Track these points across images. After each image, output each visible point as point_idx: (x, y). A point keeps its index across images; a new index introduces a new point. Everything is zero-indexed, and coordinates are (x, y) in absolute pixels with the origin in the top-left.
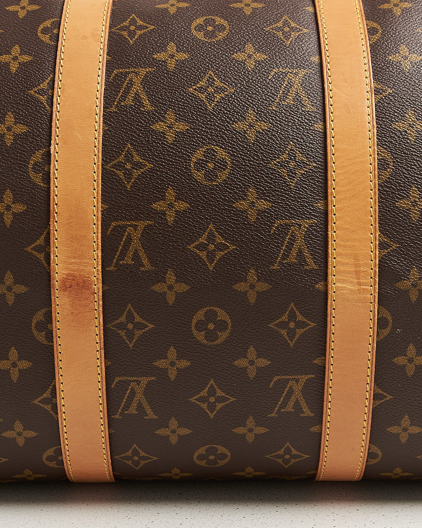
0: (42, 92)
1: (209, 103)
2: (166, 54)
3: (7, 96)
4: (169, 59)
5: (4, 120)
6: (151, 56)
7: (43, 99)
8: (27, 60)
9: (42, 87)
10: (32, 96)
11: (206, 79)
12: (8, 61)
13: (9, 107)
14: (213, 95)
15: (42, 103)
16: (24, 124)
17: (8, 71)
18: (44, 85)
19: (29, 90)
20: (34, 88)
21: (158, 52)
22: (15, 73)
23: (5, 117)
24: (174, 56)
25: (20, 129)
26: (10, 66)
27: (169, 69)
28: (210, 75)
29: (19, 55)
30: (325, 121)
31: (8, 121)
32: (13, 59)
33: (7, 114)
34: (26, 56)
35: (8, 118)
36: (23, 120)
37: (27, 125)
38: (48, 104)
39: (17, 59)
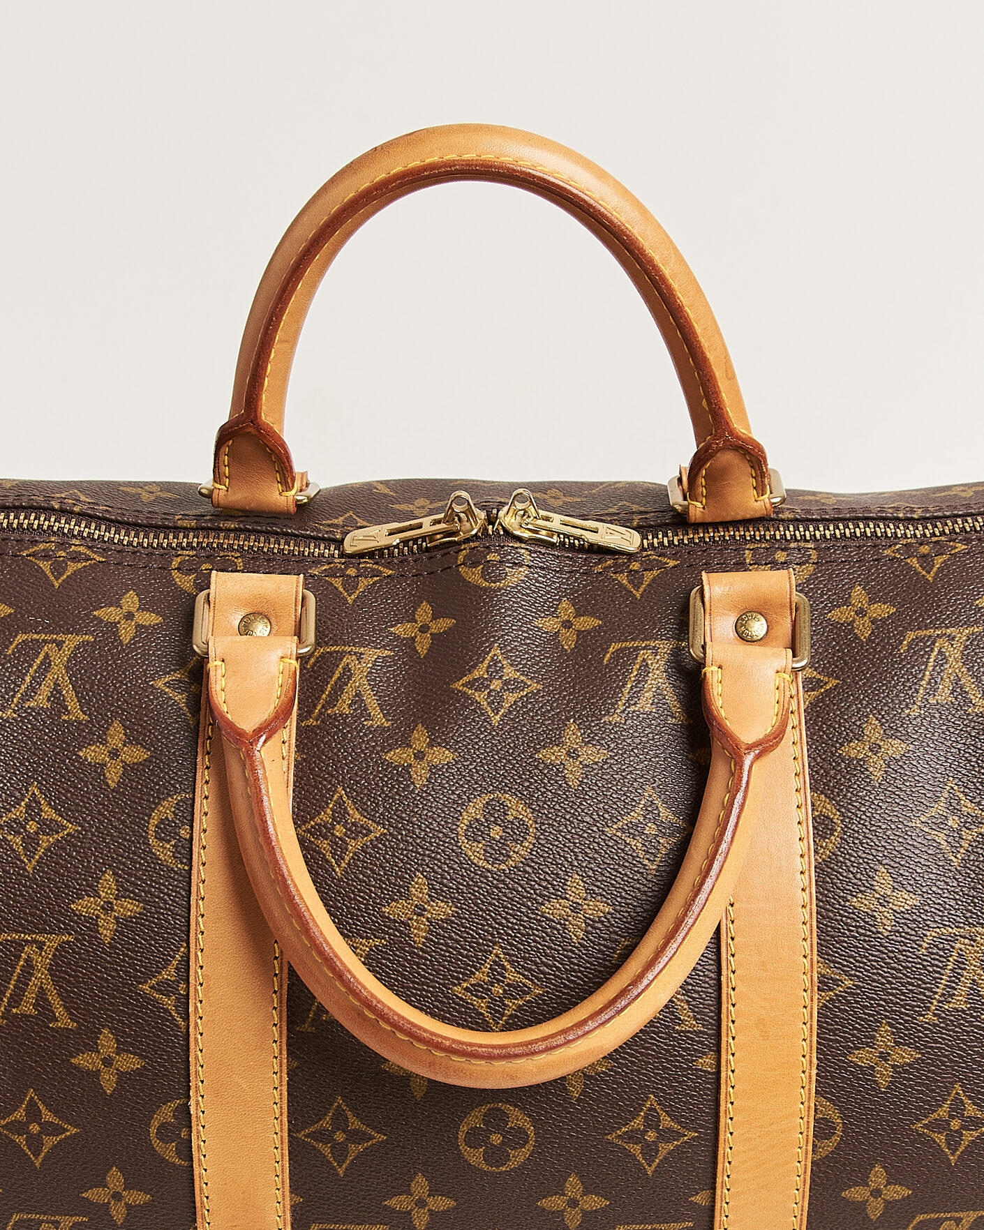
0: (166, 988)
1: (494, 1020)
2: (409, 904)
3: (97, 995)
4: (415, 917)
5: (96, 1043)
6: (379, 909)
7: (169, 1002)
8: (131, 911)
9: (166, 976)
10: (145, 997)
11: (489, 966)
12: (93, 914)
13: (103, 1018)
14: (502, 1001)
15: (166, 1011)
16: (135, 1054)
17: (96, 938)
18: (169, 974)
19: (140, 983)
20: (151, 979)
21: (393, 900)
22: (109, 943)
23: (98, 1038)
24: (425, 910)
25: (129, 1063)
26: (98, 926)
27: (415, 942)
28: (497, 956)
29: (115, 899)
30: (719, 1052)
31: (103, 1045)
32: (102, 908)
33: (101, 1033)
34: (129, 902)
35: (102, 1041)
36: (131, 1044)
37: (141, 1056)
38: (178, 1014)
39: (112, 909)
